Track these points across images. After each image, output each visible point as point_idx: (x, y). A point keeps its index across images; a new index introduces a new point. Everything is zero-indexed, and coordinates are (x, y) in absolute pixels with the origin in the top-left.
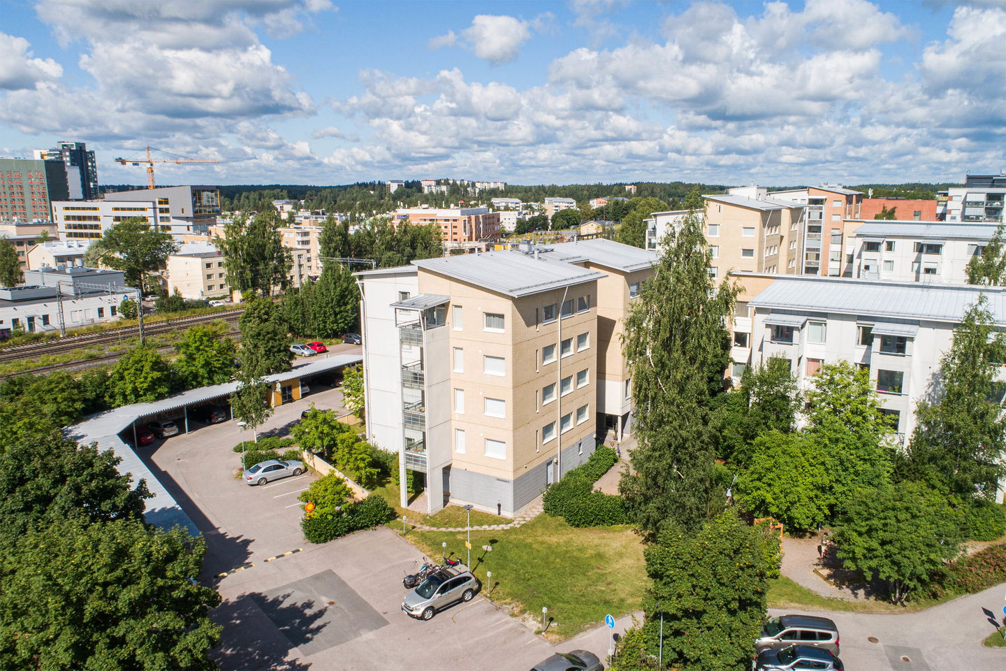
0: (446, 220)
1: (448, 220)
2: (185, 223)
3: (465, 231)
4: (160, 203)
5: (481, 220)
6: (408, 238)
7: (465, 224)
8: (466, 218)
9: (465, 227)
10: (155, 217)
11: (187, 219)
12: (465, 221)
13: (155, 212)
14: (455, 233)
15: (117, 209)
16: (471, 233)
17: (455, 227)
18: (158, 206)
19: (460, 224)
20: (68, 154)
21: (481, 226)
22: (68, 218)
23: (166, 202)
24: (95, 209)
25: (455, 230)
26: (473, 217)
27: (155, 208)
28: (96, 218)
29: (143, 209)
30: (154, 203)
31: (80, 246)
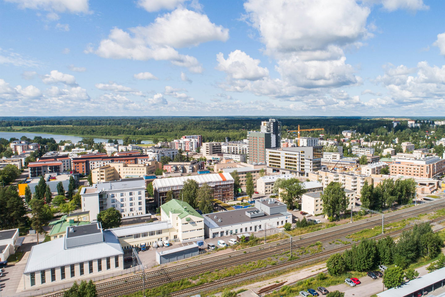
0: (418, 166)
1: (419, 166)
2: (309, 161)
3: (427, 172)
4: (302, 153)
5: (435, 166)
6: (399, 188)
7: (427, 168)
8: (428, 165)
9: (427, 170)
10: (299, 158)
11: (311, 160)
12: (427, 167)
13: (299, 156)
14: (422, 172)
15: (286, 154)
16: (430, 172)
17: (422, 169)
18: (301, 154)
19: (425, 168)
20: (272, 123)
21: (435, 168)
22: (270, 156)
23: (303, 152)
24: (279, 153)
25: (422, 171)
26: (431, 165)
27: (299, 155)
28: (279, 157)
29: (295, 155)
30: (299, 152)
31: (273, 178)
